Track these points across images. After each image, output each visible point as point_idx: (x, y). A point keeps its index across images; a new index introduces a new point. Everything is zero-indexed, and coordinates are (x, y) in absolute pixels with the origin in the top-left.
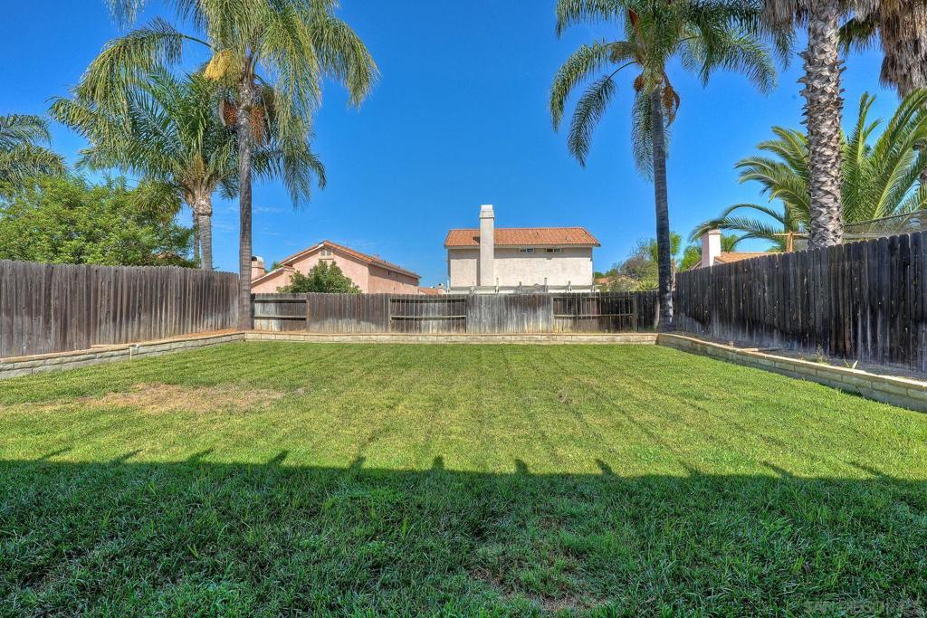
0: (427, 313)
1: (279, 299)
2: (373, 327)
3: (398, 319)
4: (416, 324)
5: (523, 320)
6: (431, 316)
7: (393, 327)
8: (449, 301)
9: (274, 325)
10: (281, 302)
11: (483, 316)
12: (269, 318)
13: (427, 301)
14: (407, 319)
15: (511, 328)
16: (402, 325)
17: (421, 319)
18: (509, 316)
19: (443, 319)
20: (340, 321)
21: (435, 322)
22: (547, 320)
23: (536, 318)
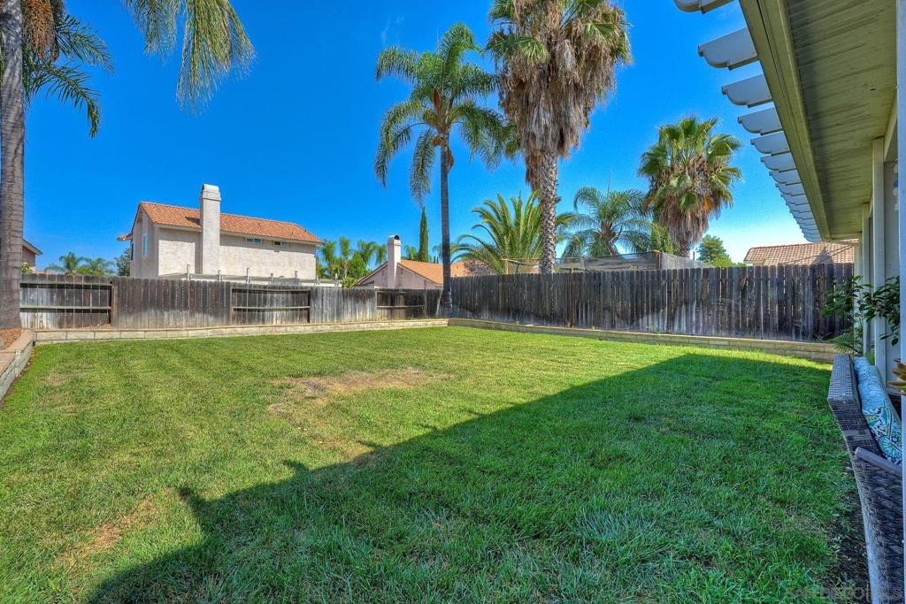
0: (272, 304)
1: (56, 282)
2: (211, 319)
3: (239, 310)
4: (259, 315)
5: (355, 309)
6: (275, 307)
7: (234, 318)
8: (293, 292)
9: (45, 319)
10: (61, 287)
11: (324, 307)
12: (34, 310)
13: (272, 292)
14: (249, 310)
15: (347, 317)
16: (244, 317)
17: (264, 310)
18: (345, 307)
19: (286, 310)
20: (166, 313)
21: (279, 313)
22: (373, 310)
23: (365, 309)
